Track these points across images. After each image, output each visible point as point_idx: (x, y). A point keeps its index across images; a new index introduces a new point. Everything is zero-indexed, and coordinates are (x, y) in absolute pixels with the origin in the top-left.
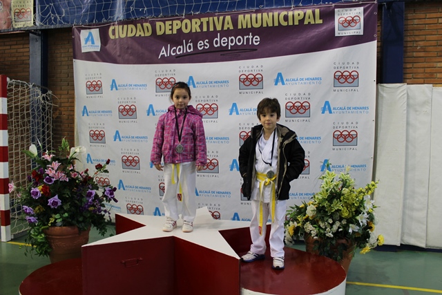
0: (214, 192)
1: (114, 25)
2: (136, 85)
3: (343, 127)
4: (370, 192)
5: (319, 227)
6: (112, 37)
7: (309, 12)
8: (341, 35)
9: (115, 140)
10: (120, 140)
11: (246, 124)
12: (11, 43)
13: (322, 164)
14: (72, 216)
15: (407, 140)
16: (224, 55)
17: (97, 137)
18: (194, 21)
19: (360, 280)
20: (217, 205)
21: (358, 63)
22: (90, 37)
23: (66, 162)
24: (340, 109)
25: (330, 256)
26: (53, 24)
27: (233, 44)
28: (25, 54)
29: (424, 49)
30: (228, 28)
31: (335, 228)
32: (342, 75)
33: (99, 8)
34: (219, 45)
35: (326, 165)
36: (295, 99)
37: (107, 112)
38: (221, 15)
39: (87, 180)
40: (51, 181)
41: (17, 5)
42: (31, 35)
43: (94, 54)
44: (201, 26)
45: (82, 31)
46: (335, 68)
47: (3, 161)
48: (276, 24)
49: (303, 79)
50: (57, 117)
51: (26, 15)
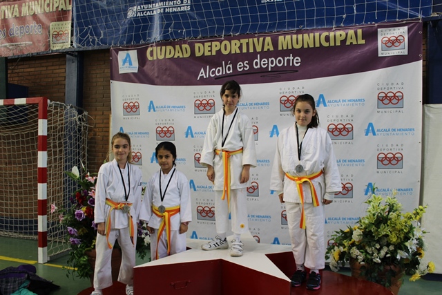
0: (254, 216)
1: (152, 46)
2: (174, 107)
3: (388, 150)
4: (418, 217)
5: (366, 252)
6: (150, 58)
7: (351, 32)
8: (384, 55)
9: (152, 162)
12: (47, 64)
13: (366, 187)
16: (264, 76)
17: (134, 158)
18: (233, 42)
20: (256, 230)
21: (402, 84)
22: (128, 58)
24: (385, 130)
25: (377, 282)
26: (90, 45)
27: (273, 66)
28: (61, 75)
30: (268, 49)
31: (383, 253)
32: (386, 96)
33: (138, 29)
34: (259, 66)
35: (371, 188)
36: (338, 120)
37: (144, 133)
38: (261, 36)
41: (57, 26)
42: (67, 56)
44: (241, 48)
45: (120, 52)
46: (378, 89)
47: (42, 182)
48: (317, 45)
49: (345, 101)
50: (92, 138)
51: (63, 37)
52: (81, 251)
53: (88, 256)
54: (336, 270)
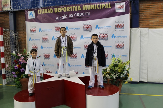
0: (76, 66)
1: (39, 9)
2: (48, 30)
3: (119, 43)
5: (111, 75)
6: (39, 13)
7: (107, 4)
8: (117, 12)
9: (41, 49)
10: (43, 49)
11: (86, 42)
12: (2, 16)
15: (140, 47)
16: (78, 19)
17: (35, 48)
18: (67, 7)
19: (125, 93)
20: (77, 70)
21: (123, 21)
22: (31, 13)
23: (26, 57)
24: (118, 36)
25: (115, 85)
26: (18, 9)
27: (81, 15)
28: (8, 19)
29: (145, 16)
30: (79, 10)
31: (116, 76)
32: (118, 25)
33: (34, 3)
34: (76, 16)
35: (113, 56)
36: (103, 33)
37: (38, 39)
38: (77, 6)
40: (21, 63)
41: (4, 2)
42: (9, 13)
43: (33, 19)
44: (70, 9)
45: (28, 11)
46: (116, 23)
47: (3, 57)
48: (96, 8)
49: (105, 27)
50: (20, 42)
51: (7, 6)
52: (17, 79)
53: (20, 81)
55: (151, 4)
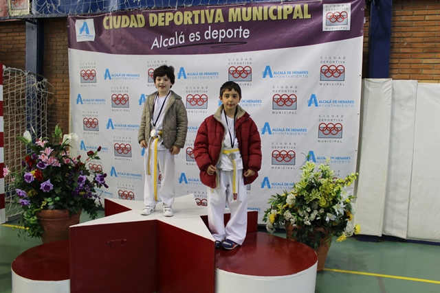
1: (108, 15)
2: (128, 75)
3: (328, 120)
5: (298, 215)
6: (106, 27)
7: (298, 6)
8: (328, 30)
9: (108, 128)
10: (113, 128)
12: (7, 30)
14: (63, 200)
15: (391, 134)
16: (214, 47)
17: (91, 125)
18: (186, 13)
19: (337, 267)
21: (344, 58)
22: (85, 27)
23: (59, 148)
24: (326, 102)
25: (308, 243)
26: (48, 13)
27: (223, 37)
28: (21, 42)
29: (410, 46)
30: (219, 21)
32: (329, 69)
34: (209, 37)
35: (311, 156)
36: (282, 91)
37: (100, 100)
38: (213, 8)
39: (80, 167)
40: (43, 166)
42: (27, 23)
43: (89, 44)
44: (193, 19)
45: (77, 21)
46: (321, 62)
48: (266, 18)
49: (290, 73)
50: (52, 105)
51: (22, 4)
52: (31, 212)
53: (38, 217)
54: (272, 232)
55: (429, 12)
